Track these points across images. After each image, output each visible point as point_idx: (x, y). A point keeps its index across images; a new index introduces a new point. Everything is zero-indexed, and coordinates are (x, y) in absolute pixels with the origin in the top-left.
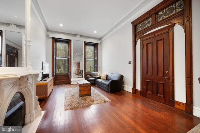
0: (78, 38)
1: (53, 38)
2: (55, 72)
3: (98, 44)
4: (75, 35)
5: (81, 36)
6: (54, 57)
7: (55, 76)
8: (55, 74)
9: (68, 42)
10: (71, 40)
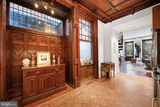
1: (125, 42)
4: (136, 38)
5: (139, 38)
6: (126, 49)
8: (126, 56)
9: (133, 42)
10: (133, 41)
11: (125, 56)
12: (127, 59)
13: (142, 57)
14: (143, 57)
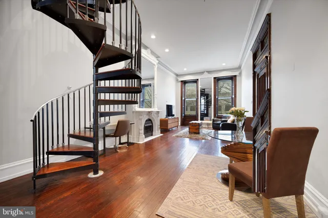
0: (206, 75)
1: (182, 81)
2: (184, 113)
3: (235, 76)
4: (202, 73)
5: (209, 72)
6: (183, 99)
7: (184, 116)
8: (183, 115)
9: (196, 81)
10: (198, 79)
11: (181, 116)
12: (185, 121)
13: (213, 118)
14: (215, 116)
